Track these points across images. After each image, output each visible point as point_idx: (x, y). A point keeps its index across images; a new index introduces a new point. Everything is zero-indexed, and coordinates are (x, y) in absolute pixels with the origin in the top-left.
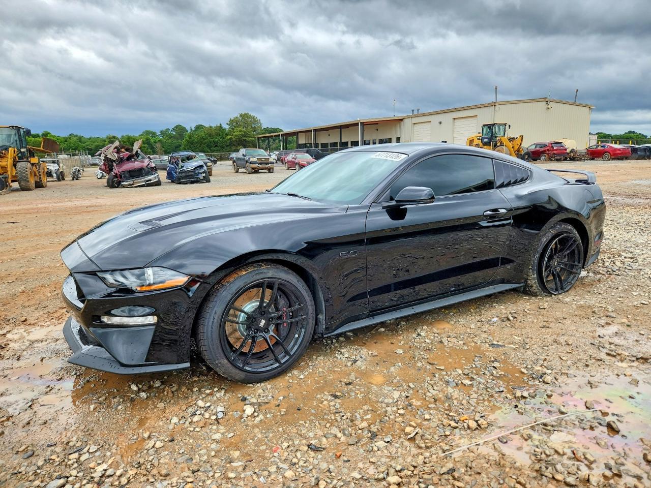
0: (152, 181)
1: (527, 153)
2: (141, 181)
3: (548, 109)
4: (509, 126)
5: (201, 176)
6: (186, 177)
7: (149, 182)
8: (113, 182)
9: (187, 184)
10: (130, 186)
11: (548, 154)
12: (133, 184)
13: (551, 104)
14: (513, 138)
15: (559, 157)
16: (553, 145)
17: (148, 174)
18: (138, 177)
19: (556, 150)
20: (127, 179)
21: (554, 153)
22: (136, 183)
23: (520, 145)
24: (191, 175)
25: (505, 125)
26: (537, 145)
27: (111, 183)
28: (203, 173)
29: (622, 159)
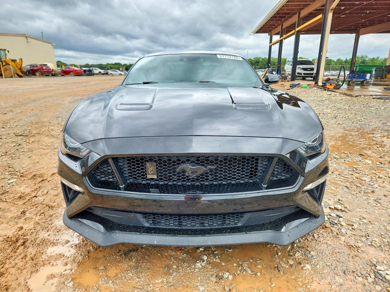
1: (28, 71)
3: (28, 42)
4: (8, 51)
11: (40, 72)
13: (30, 40)
14: (14, 60)
15: (47, 74)
16: (43, 66)
19: (45, 69)
21: (44, 72)
23: (22, 65)
25: (5, 50)
26: (31, 66)
29: (80, 75)
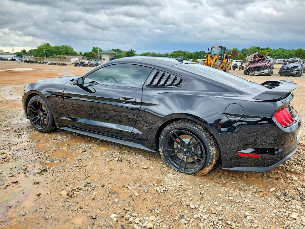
0: (264, 73)
2: (259, 73)
5: (295, 73)
6: (285, 72)
7: (263, 74)
8: (246, 72)
9: (285, 76)
10: (253, 75)
12: (254, 74)
17: (263, 69)
18: (258, 70)
20: (252, 71)
22: (256, 73)
24: (288, 71)
27: (245, 73)
28: (297, 70)
